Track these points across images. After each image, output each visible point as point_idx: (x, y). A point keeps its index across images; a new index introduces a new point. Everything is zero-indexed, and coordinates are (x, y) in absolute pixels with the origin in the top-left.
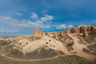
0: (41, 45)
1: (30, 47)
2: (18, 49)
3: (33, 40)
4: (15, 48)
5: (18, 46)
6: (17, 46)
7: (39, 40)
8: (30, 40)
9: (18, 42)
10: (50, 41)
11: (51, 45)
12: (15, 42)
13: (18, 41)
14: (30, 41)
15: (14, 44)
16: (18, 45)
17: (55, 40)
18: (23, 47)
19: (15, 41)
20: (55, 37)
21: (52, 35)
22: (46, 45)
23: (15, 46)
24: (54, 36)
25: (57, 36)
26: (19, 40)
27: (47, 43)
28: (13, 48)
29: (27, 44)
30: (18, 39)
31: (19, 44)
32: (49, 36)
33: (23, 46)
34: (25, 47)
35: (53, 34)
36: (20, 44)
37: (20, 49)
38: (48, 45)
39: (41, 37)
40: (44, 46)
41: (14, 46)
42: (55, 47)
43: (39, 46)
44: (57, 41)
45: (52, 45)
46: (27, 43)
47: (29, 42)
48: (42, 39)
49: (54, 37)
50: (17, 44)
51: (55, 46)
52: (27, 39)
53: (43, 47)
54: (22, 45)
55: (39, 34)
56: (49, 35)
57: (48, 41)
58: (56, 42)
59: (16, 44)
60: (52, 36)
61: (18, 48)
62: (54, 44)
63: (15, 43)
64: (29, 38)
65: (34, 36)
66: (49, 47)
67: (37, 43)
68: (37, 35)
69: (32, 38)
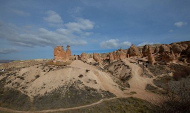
0: (69, 79)
1: (44, 85)
2: (17, 88)
3: (51, 69)
4: (10, 85)
5: (16, 83)
6: (15, 81)
7: (65, 70)
8: (45, 69)
9: (17, 74)
10: (87, 71)
11: (88, 80)
12: (10, 72)
13: (17, 71)
14: (44, 71)
15: (7, 77)
16: (18, 80)
17: (97, 70)
18: (27, 85)
19: (10, 70)
20: (98, 64)
21: (92, 59)
22: (79, 80)
23: (10, 82)
24: (95, 62)
25: (101, 63)
26: (19, 69)
27: (81, 76)
28: (6, 86)
29: (36, 78)
30: (17, 67)
31: (18, 77)
32: (85, 62)
33: (27, 83)
34: (33, 85)
35: (94, 58)
36: (22, 78)
37: (21, 87)
38: (82, 79)
39: (69, 64)
40: (74, 81)
41: (7, 81)
42: (96, 83)
43: (64, 82)
44: (100, 72)
45: (90, 80)
46: (38, 76)
47: (42, 73)
48: (70, 67)
49: (95, 65)
50: (15, 78)
51: (97, 81)
52: (38, 67)
53: (73, 84)
54: (26, 80)
55: (65, 58)
56: (85, 60)
57: (83, 72)
58: (99, 74)
59: (12, 77)
60: (92, 62)
61: (16, 85)
62: (95, 78)
63: (8, 75)
64: (42, 65)
65: (52, 61)
66: (84, 83)
67: (60, 76)
68: (59, 59)
69: (49, 66)
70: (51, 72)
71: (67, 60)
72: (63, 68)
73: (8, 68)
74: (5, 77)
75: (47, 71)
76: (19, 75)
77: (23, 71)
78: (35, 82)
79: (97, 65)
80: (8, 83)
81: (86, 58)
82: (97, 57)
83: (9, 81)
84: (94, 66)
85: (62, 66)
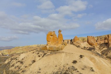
0: (62, 65)
1: (40, 69)
2: (18, 71)
3: (45, 54)
5: (17, 66)
7: (58, 56)
8: (40, 54)
9: (17, 58)
10: (81, 56)
11: (83, 67)
12: (13, 57)
13: (18, 56)
14: (39, 56)
15: (11, 61)
16: (19, 64)
17: (93, 56)
18: (26, 69)
19: (12, 55)
20: (94, 49)
21: (86, 43)
22: (73, 67)
23: (13, 66)
24: (90, 46)
25: (97, 47)
26: (19, 54)
27: (75, 62)
28: (10, 69)
29: (33, 63)
30: (17, 52)
31: (19, 61)
32: (78, 47)
33: (26, 67)
34: (31, 69)
35: (88, 42)
36: (22, 63)
37: (21, 71)
38: (76, 66)
39: (62, 49)
40: (68, 67)
41: (11, 65)
42: (93, 71)
43: (58, 68)
44: (97, 58)
45: (85, 67)
46: (34, 61)
47: (37, 59)
48: (63, 52)
49: (90, 49)
50: (17, 63)
51: (94, 69)
52: (33, 53)
53: (67, 70)
54: (25, 64)
55: (58, 43)
56: (78, 45)
57: (77, 58)
59: (14, 61)
60: (86, 46)
61: (17, 69)
62: (91, 64)
63: (12, 59)
64: (37, 51)
65: (46, 47)
66: (78, 70)
67: (54, 62)
68: (52, 45)
69: (43, 51)
70: (45, 57)
71: (60, 45)
72: (56, 53)
73: (11, 53)
74: (9, 61)
75: (41, 56)
76: (20, 60)
77: (22, 56)
78: (32, 66)
79: (92, 50)
80: (12, 66)
81: (79, 42)
82: (92, 41)
83: (12, 64)
84: (89, 51)
85: (55, 51)
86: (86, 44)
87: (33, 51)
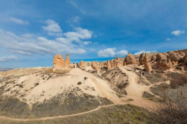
0: (68, 86)
1: (44, 92)
2: (16, 96)
3: (50, 77)
4: (8, 93)
5: (15, 91)
6: (14, 89)
7: (64, 78)
8: (44, 77)
9: (15, 82)
10: (85, 78)
11: (86, 88)
12: (9, 80)
13: (16, 79)
14: (44, 79)
15: (5, 85)
16: (17, 88)
17: (95, 78)
18: (26, 93)
19: (9, 78)
20: (96, 72)
22: (77, 87)
23: (9, 90)
24: (93, 70)
25: (99, 71)
26: (18, 77)
27: (79, 83)
28: (4, 94)
29: (35, 86)
30: (16, 75)
31: (17, 85)
32: (84, 70)
33: (26, 91)
34: (32, 93)
35: (92, 66)
36: (21, 86)
37: (20, 95)
38: (80, 87)
39: (68, 72)
40: (73, 88)
41: (6, 89)
42: (94, 90)
43: (63, 89)
44: (98, 80)
45: (88, 87)
46: (37, 84)
47: (41, 81)
48: (69, 75)
49: (93, 72)
50: (14, 86)
51: (95, 88)
52: (37, 75)
53: (72, 91)
54: (25, 88)
55: (65, 66)
56: (83, 68)
57: (81, 80)
58: (96, 81)
59: (11, 85)
60: (90, 70)
61: (14, 93)
62: (93, 85)
63: (7, 83)
64: (42, 73)
65: (52, 69)
66: (82, 90)
67: (59, 84)
68: (58, 67)
69: (49, 74)
70: (50, 80)
71: (67, 68)
72: (62, 76)
73: (7, 76)
75: (46, 79)
76: (18, 83)
77: (22, 79)
78: (34, 89)
79: (95, 73)
80: (7, 91)
81: (84, 65)
82: (95, 65)
83: (7, 89)
84: (92, 74)
85: (61, 74)
86: (90, 68)
87: (36, 74)
